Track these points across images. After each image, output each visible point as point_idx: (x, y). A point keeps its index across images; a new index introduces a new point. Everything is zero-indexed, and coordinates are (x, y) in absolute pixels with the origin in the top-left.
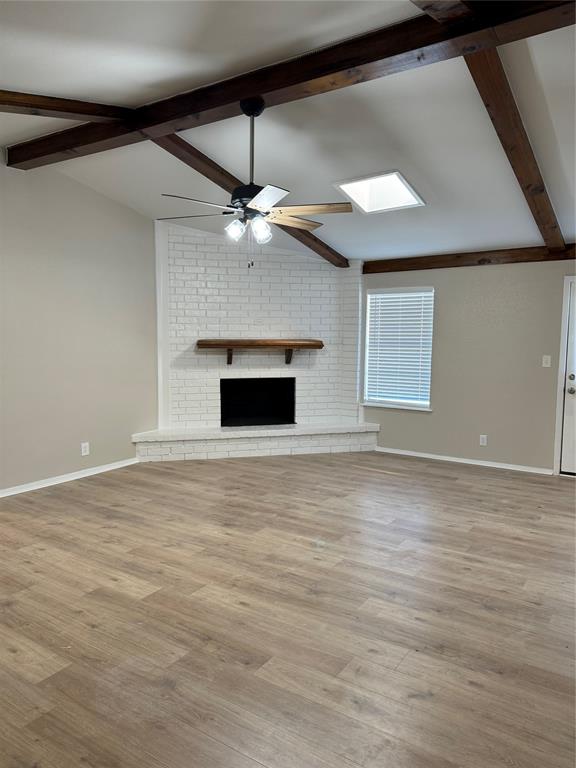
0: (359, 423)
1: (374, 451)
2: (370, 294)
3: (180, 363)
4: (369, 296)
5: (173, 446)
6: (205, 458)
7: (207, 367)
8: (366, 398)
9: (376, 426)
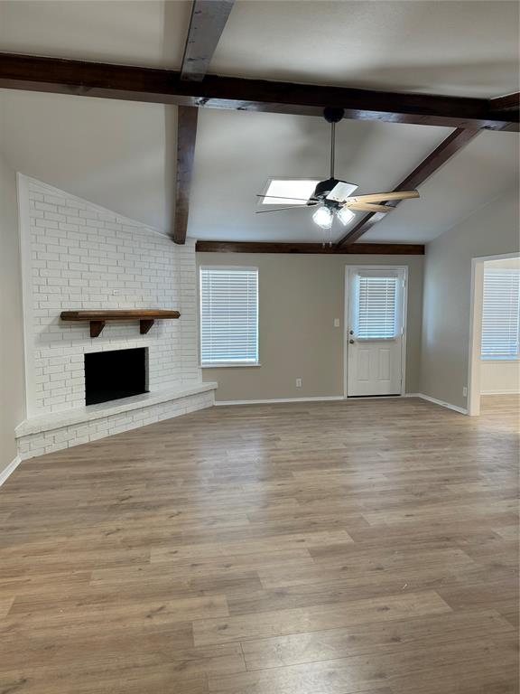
0: (198, 384)
1: (214, 406)
2: (203, 269)
3: (44, 339)
4: (201, 271)
5: (57, 434)
6: (87, 441)
7: (71, 341)
8: (203, 361)
9: (214, 384)
